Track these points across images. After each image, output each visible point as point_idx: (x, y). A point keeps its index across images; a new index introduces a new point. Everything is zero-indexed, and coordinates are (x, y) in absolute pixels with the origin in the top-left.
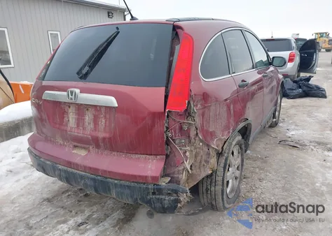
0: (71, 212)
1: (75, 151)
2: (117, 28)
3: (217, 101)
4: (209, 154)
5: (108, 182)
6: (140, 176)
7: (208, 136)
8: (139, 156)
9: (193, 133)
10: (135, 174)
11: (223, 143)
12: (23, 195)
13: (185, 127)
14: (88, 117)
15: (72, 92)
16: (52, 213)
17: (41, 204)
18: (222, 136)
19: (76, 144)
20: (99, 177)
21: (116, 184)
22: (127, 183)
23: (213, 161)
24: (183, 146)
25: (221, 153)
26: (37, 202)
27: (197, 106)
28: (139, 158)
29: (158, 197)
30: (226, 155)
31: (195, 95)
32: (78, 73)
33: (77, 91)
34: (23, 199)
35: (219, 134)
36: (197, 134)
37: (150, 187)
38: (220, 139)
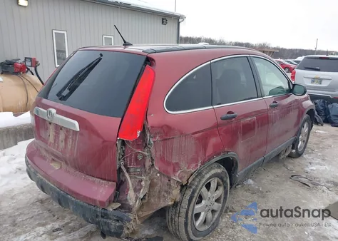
0: (54, 216)
1: (52, 164)
2: (101, 55)
3: (182, 133)
4: (170, 185)
5: (68, 199)
6: (90, 199)
7: (169, 167)
8: (95, 179)
9: (148, 164)
10: (87, 196)
11: (189, 175)
12: (23, 193)
13: (140, 158)
14: (62, 136)
15: (50, 112)
16: (38, 215)
17: (33, 204)
18: (188, 168)
19: (54, 158)
20: (62, 192)
21: (72, 201)
22: (82, 203)
23: (176, 192)
24: (138, 175)
25: (186, 185)
26: (32, 201)
27: (155, 138)
28: (94, 182)
29: (105, 220)
30: (194, 187)
31: (152, 127)
32: (57, 95)
33: (54, 111)
34: (21, 197)
35: (184, 166)
36: (153, 165)
37: (98, 210)
38: (185, 172)
